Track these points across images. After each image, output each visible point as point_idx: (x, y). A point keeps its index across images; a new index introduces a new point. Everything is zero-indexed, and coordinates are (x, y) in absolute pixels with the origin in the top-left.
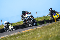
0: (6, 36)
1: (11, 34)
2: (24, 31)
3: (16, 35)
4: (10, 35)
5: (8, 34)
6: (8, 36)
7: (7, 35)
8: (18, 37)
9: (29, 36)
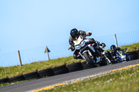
0: (85, 78)
1: (94, 74)
2: (121, 69)
3: (105, 76)
4: (93, 76)
5: (89, 75)
6: (88, 77)
7: (85, 75)
8: (108, 81)
9: (132, 78)
